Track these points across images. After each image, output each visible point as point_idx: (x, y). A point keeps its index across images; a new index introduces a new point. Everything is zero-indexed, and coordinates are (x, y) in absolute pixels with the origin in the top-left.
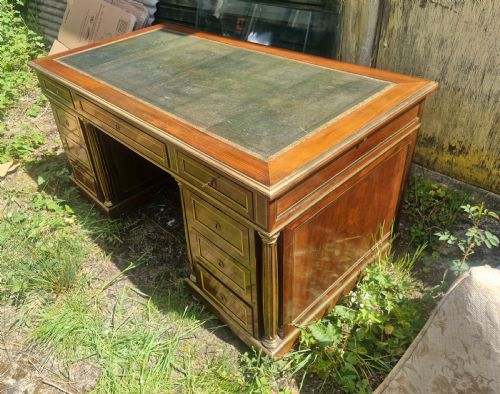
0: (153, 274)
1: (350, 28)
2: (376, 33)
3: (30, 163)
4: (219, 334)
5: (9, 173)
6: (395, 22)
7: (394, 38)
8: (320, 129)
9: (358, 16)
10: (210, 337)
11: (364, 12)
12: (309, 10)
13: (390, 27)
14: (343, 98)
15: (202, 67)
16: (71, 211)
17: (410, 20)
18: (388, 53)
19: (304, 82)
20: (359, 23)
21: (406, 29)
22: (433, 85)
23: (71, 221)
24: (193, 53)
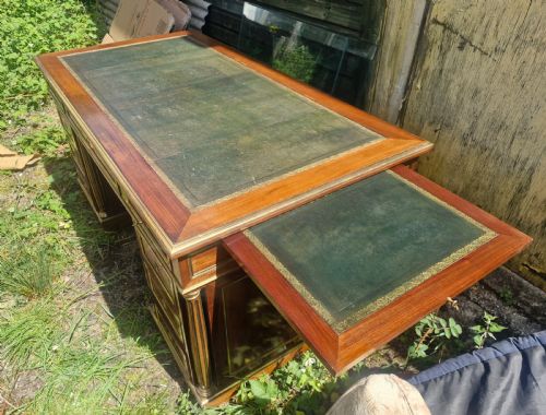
0: (128, 295)
1: (386, 63)
2: (410, 72)
3: (50, 159)
4: (167, 369)
5: (27, 166)
6: (431, 62)
7: (428, 80)
8: (271, 181)
9: (396, 49)
10: (159, 370)
11: (402, 46)
12: (346, 35)
13: (425, 67)
14: (319, 147)
15: (197, 86)
16: (68, 216)
17: (447, 61)
18: (420, 97)
19: (289, 122)
20: (396, 57)
21: (441, 71)
22: (426, 146)
23: (67, 225)
24: (198, 69)
